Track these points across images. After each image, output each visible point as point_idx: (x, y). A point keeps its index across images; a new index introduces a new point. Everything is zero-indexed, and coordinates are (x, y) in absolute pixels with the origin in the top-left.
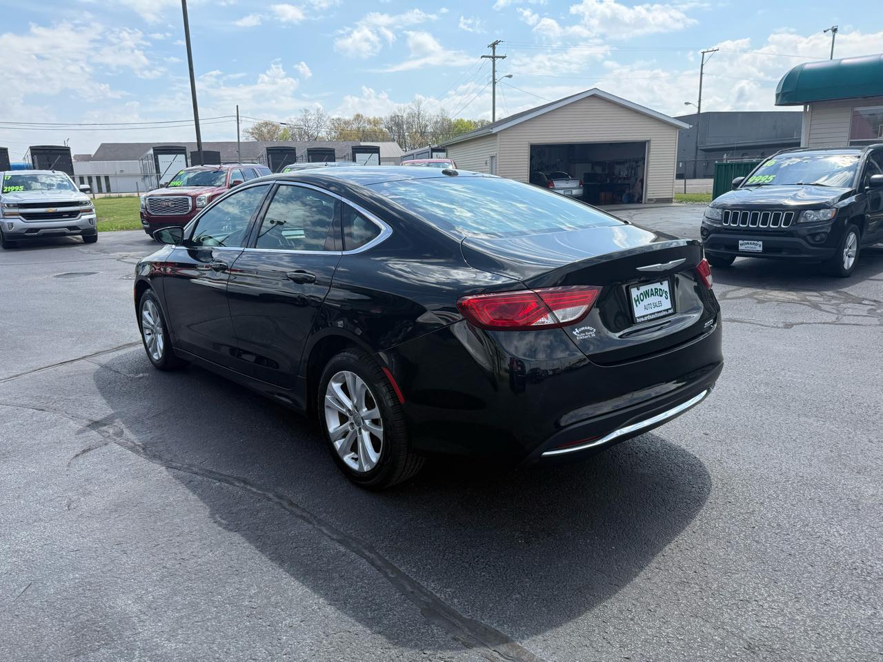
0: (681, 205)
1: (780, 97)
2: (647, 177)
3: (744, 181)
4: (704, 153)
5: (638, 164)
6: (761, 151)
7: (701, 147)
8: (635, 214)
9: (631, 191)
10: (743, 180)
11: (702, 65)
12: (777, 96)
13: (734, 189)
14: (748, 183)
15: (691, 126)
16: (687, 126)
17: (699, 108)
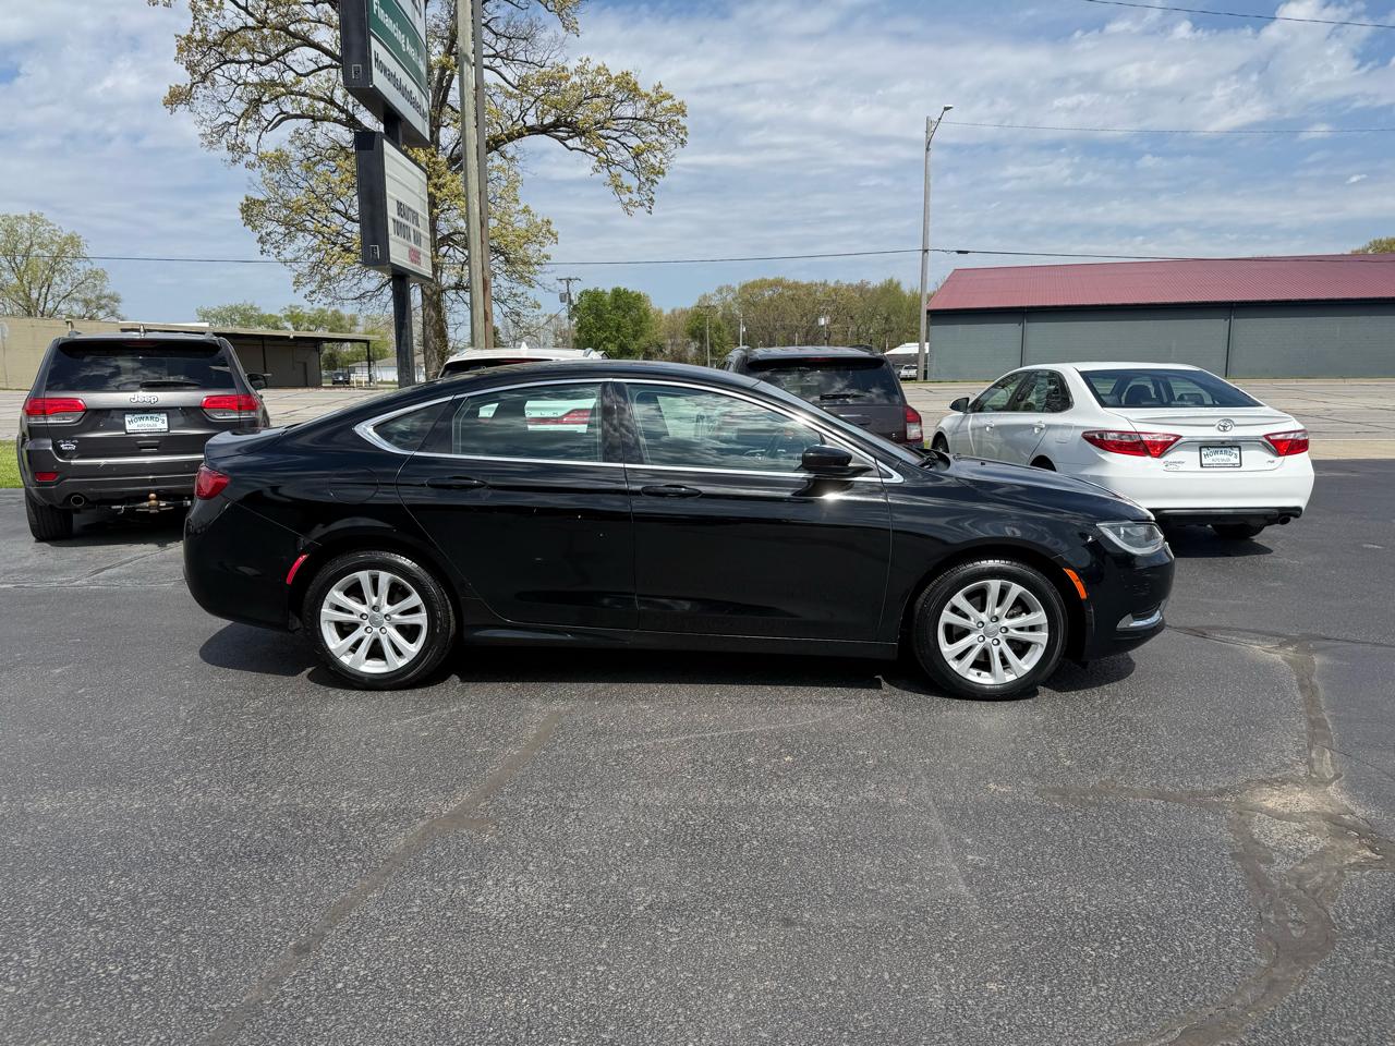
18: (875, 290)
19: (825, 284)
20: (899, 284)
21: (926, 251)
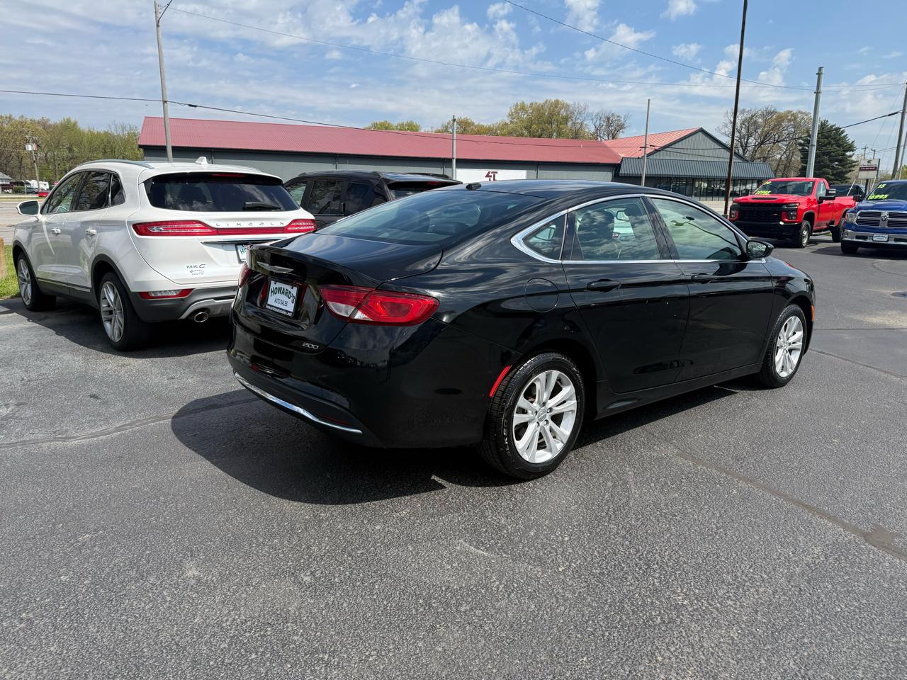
18: (55, 126)
19: (10, 118)
20: (75, 124)
21: (166, 102)
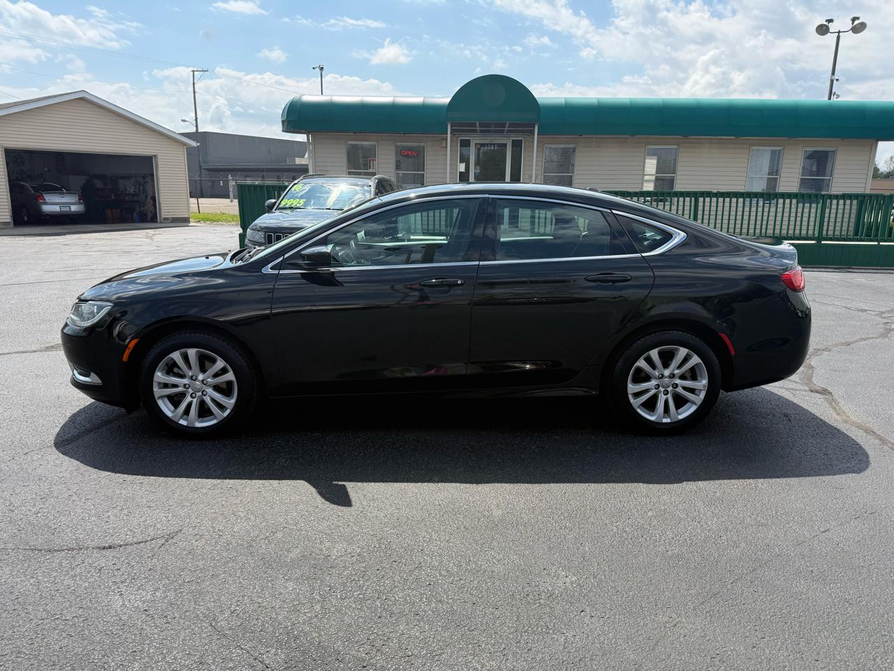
0: (199, 224)
1: (286, 123)
2: (158, 194)
3: (277, 204)
4: (208, 172)
5: (146, 180)
6: (277, 174)
7: (204, 166)
8: (154, 235)
9: (142, 209)
10: (275, 203)
11: (194, 84)
12: (283, 122)
13: (269, 212)
14: (281, 206)
15: (198, 144)
16: (194, 144)
17: (197, 126)
